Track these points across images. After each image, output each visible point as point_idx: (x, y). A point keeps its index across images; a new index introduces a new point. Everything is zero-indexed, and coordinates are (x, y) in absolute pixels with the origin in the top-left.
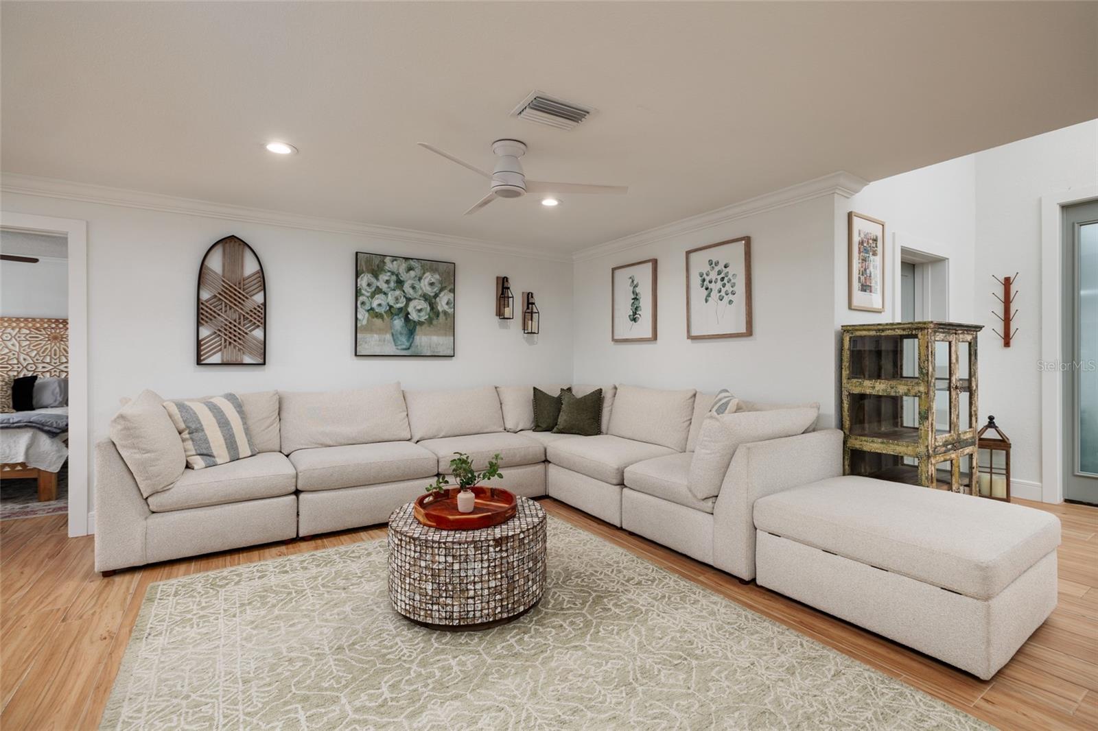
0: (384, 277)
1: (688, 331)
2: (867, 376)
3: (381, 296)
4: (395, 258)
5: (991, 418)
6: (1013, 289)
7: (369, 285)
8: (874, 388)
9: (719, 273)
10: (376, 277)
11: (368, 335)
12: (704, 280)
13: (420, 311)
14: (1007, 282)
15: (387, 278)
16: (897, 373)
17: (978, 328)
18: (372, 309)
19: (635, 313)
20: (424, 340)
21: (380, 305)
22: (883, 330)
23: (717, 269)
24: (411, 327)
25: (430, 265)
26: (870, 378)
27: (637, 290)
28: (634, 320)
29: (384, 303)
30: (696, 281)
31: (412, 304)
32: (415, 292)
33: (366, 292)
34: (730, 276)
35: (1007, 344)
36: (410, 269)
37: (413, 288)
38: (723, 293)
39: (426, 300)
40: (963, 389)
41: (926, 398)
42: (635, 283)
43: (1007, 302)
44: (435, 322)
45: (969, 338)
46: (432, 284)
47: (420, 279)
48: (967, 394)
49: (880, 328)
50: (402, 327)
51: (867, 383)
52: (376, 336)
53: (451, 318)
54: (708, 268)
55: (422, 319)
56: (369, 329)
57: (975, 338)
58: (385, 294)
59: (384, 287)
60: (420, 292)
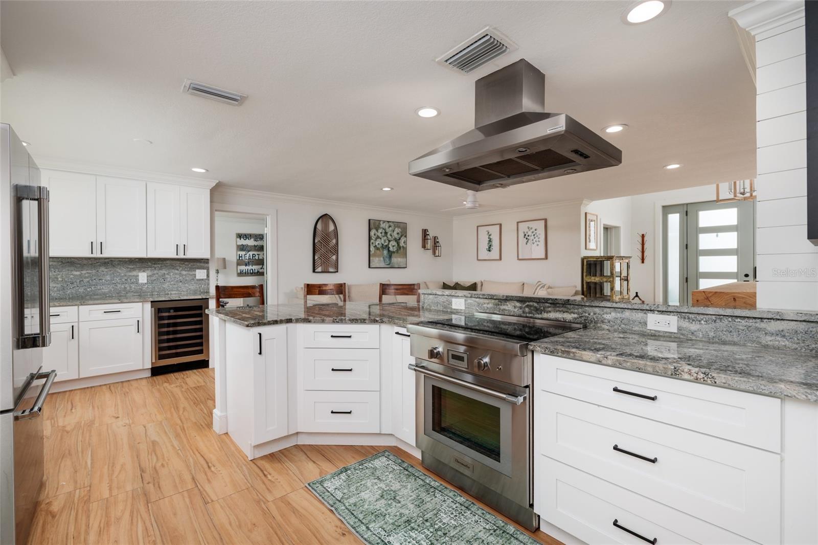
0: (380, 231)
1: (518, 257)
2: (592, 275)
3: (379, 240)
4: (384, 222)
5: (637, 293)
6: (645, 239)
7: (375, 235)
8: (595, 279)
9: (533, 232)
10: (377, 231)
11: (374, 258)
12: (525, 235)
13: (393, 246)
14: (643, 236)
15: (381, 231)
16: (602, 275)
17: (630, 257)
18: (376, 246)
19: (489, 248)
20: (396, 260)
21: (379, 244)
22: (599, 258)
23: (531, 231)
24: (390, 254)
25: (398, 224)
26: (593, 276)
27: (491, 237)
28: (490, 251)
29: (380, 243)
30: (521, 235)
31: (391, 243)
32: (392, 237)
33: (373, 238)
34: (538, 234)
35: (643, 262)
36: (390, 226)
37: (391, 235)
38: (534, 241)
39: (396, 241)
40: (625, 280)
41: (612, 283)
42: (490, 233)
43: (643, 244)
44: (399, 252)
45: (627, 261)
46: (398, 233)
47: (393, 231)
48: (627, 282)
49: (597, 257)
50: (387, 254)
51: (593, 278)
52: (377, 259)
53: (405, 249)
54: (528, 230)
55: (394, 250)
56: (375, 255)
57: (629, 261)
58: (381, 239)
59: (380, 235)
60: (393, 238)
